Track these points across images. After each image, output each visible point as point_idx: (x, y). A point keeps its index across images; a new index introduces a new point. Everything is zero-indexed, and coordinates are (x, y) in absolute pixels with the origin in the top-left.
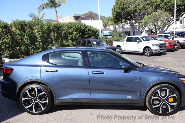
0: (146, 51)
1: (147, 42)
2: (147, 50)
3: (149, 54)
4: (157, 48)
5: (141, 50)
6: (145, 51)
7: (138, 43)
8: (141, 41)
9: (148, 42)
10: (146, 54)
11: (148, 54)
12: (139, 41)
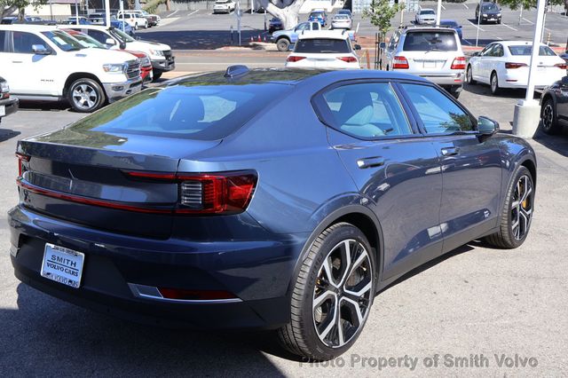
0: (79, 89)
1: (77, 55)
2: (84, 87)
3: (91, 104)
4: (121, 78)
5: (56, 89)
6: (76, 93)
7: (34, 60)
8: (51, 52)
9: (84, 56)
10: (79, 105)
11: (86, 104)
12: (41, 47)
